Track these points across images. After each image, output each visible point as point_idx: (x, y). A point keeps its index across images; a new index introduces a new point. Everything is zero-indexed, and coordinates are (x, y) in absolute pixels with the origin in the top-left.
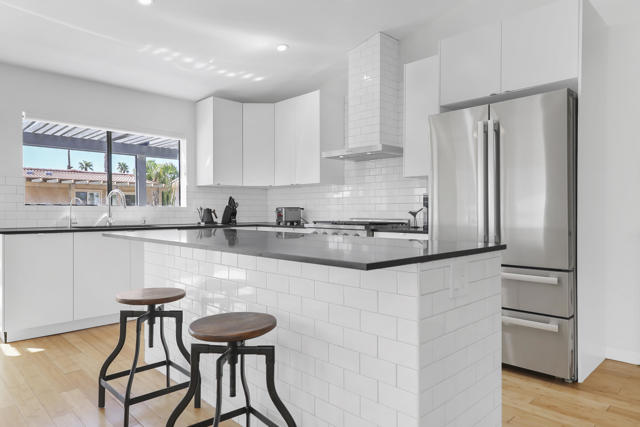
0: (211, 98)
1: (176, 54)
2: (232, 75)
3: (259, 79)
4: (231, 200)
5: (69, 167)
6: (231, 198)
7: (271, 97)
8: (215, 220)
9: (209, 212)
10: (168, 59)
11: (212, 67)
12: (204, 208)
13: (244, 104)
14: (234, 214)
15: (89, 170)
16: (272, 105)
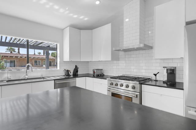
0: (68, 28)
1: (51, 4)
2: (75, 16)
3: (86, 19)
4: (76, 66)
5: (35, 54)
6: (76, 65)
7: (90, 28)
8: (70, 74)
9: (68, 71)
10: (48, 6)
11: (67, 12)
12: (66, 70)
13: (81, 30)
14: (77, 71)
15: (40, 55)
16: (91, 30)
